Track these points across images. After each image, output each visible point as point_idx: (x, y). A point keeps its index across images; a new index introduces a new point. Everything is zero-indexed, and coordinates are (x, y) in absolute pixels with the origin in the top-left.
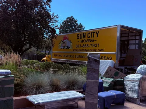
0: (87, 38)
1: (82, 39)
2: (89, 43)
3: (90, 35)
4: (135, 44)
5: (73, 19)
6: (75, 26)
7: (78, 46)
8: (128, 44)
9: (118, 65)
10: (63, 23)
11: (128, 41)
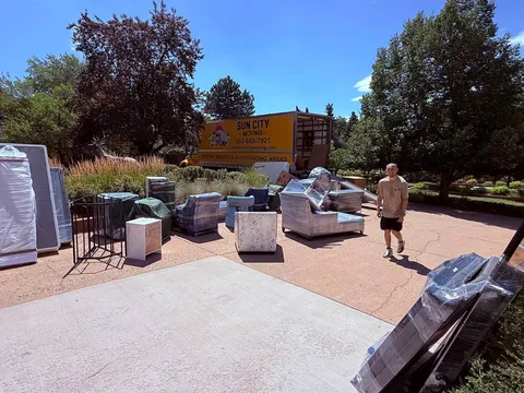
0: (252, 129)
1: (245, 130)
2: (255, 137)
3: (256, 124)
4: (322, 138)
5: (231, 82)
6: (235, 95)
7: (238, 141)
8: (313, 138)
9: (295, 168)
10: (212, 90)
11: (313, 132)
